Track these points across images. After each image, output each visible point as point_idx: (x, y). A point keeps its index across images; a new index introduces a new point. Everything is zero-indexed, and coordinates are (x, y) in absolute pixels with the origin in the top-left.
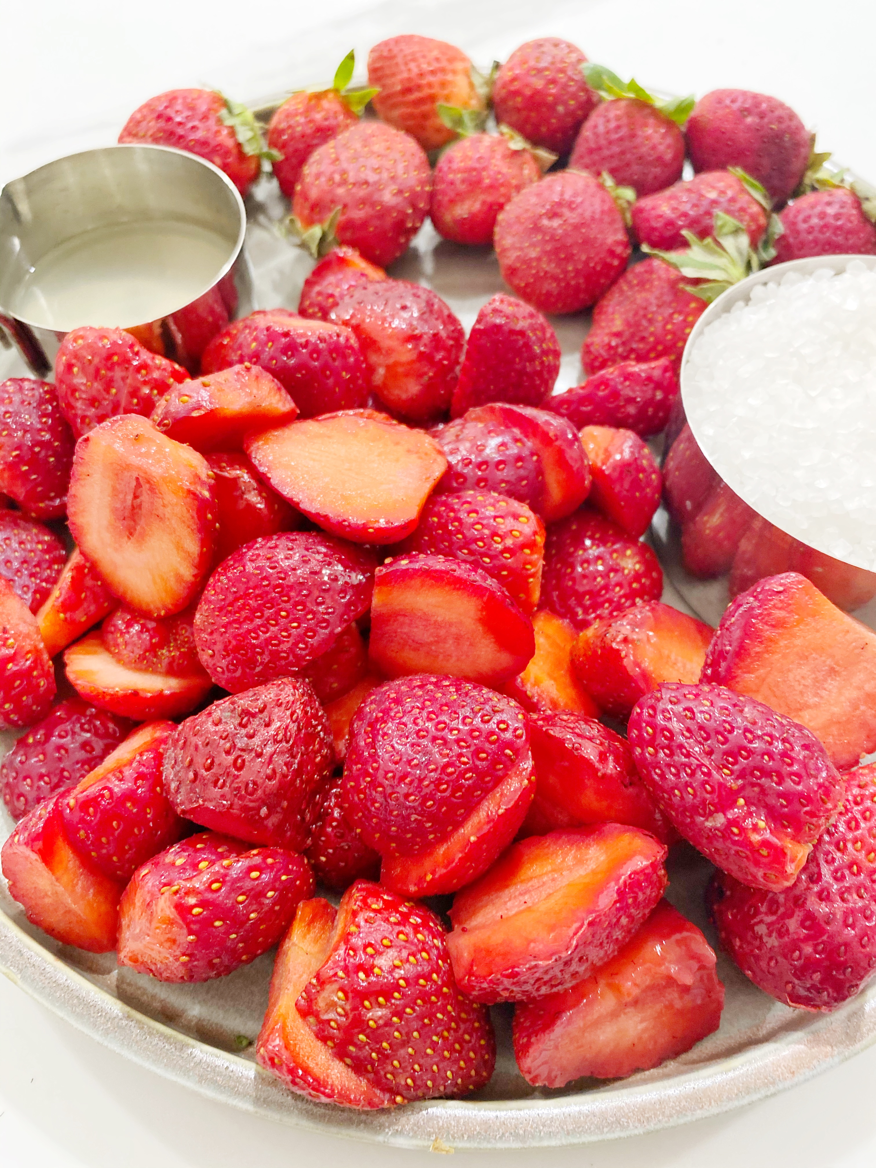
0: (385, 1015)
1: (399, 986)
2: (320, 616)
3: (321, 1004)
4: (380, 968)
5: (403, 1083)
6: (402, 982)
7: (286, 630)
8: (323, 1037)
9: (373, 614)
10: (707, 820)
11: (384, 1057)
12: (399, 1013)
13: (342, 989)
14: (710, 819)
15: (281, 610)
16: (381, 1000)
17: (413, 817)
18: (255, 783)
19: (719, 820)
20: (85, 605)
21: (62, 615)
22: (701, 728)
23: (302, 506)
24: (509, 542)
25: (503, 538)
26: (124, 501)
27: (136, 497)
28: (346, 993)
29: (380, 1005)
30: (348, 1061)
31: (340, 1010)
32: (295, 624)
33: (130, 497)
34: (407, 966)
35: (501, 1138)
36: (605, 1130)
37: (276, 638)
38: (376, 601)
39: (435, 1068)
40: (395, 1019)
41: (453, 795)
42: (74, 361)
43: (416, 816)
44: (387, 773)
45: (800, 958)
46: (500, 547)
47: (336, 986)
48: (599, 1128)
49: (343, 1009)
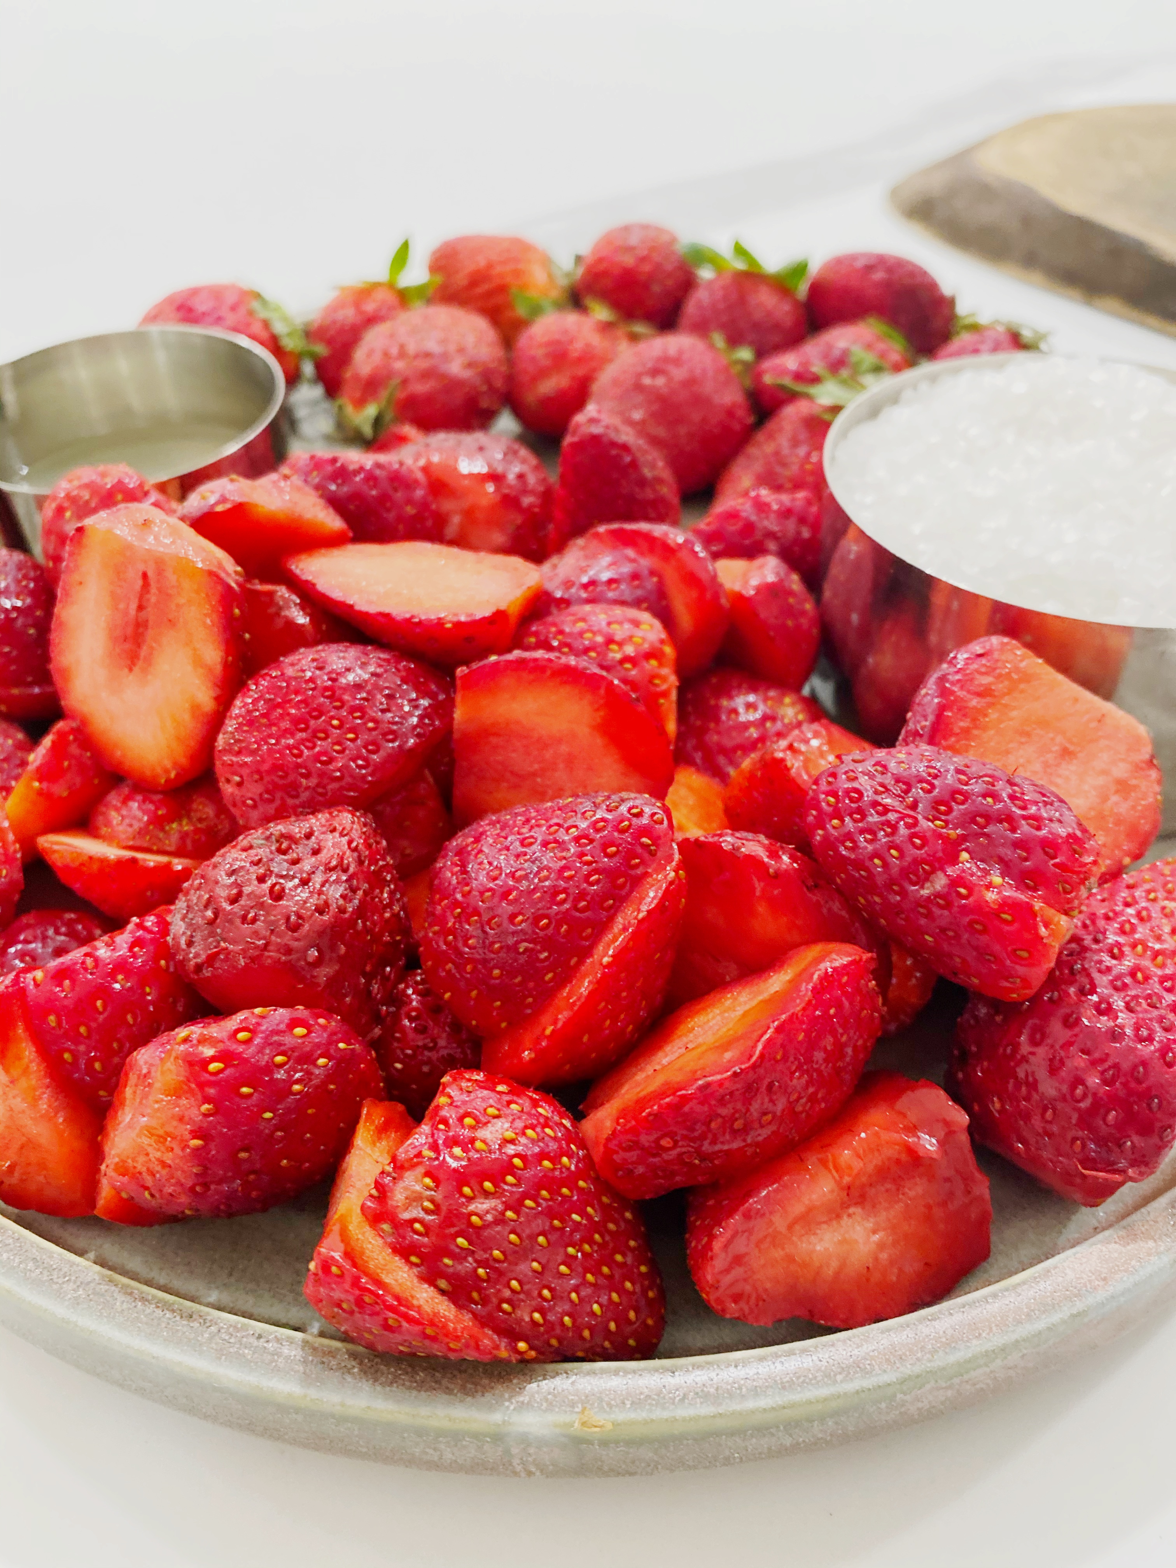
0: (495, 1209)
1: (514, 1167)
2: (385, 726)
3: (398, 1196)
4: (484, 1142)
5: (527, 1319)
6: (517, 1161)
7: (339, 743)
8: (403, 1251)
9: (456, 735)
10: (922, 887)
11: (498, 1275)
12: (516, 1206)
13: (428, 1174)
14: (927, 885)
15: (332, 718)
16: (488, 1185)
17: (522, 947)
18: (299, 916)
19: (939, 882)
20: (69, 776)
21: (36, 784)
22: (898, 780)
23: (357, 608)
24: (630, 650)
25: (620, 644)
26: (126, 613)
27: (141, 608)
28: (435, 1179)
29: (487, 1194)
30: (443, 1284)
31: (427, 1204)
32: (351, 736)
33: (133, 606)
34: (523, 1140)
35: (682, 1400)
36: (839, 1378)
37: (324, 753)
38: (458, 714)
39: (574, 1296)
40: (510, 1214)
41: (575, 907)
42: (66, 504)
43: (526, 944)
44: (482, 893)
45: (1085, 1096)
46: (618, 656)
47: (421, 1170)
48: (828, 1376)
49: (432, 1201)
